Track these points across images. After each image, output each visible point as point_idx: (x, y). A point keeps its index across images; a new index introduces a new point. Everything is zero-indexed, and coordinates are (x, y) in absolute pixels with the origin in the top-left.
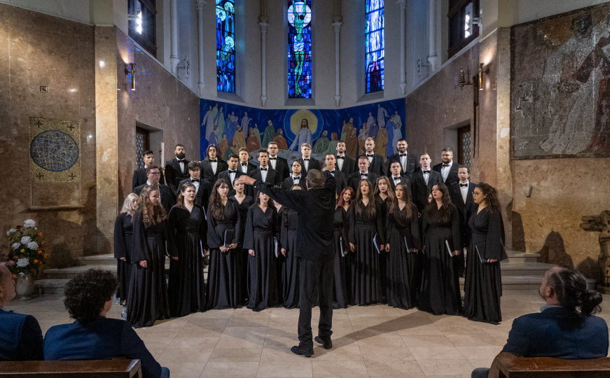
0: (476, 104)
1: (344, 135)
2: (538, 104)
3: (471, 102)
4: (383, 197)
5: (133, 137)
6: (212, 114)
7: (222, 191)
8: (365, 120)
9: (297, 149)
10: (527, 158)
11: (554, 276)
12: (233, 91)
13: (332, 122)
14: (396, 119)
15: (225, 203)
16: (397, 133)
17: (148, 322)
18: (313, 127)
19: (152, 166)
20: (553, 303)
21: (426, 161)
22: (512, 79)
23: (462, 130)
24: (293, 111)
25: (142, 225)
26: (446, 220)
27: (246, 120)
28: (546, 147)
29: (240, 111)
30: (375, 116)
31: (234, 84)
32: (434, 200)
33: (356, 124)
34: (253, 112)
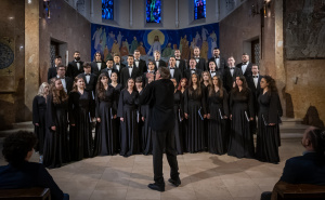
0: (262, 26)
1: (181, 46)
2: (301, 26)
3: (259, 25)
4: (206, 84)
5: (48, 48)
6: (98, 33)
7: (104, 81)
8: (194, 37)
9: (152, 54)
10: (293, 60)
11: (311, 132)
12: (112, 19)
13: (174, 38)
14: (214, 36)
15: (106, 88)
16: (214, 44)
17: (58, 165)
18: (162, 41)
19: (60, 65)
20: (310, 149)
21: (232, 61)
22: (284, 11)
23: (254, 42)
24: (149, 31)
25: (52, 104)
26: (245, 98)
27: (120, 37)
28: (306, 52)
29: (116, 31)
30: (200, 34)
31: (112, 14)
32: (237, 86)
33: (188, 39)
34: (124, 32)
